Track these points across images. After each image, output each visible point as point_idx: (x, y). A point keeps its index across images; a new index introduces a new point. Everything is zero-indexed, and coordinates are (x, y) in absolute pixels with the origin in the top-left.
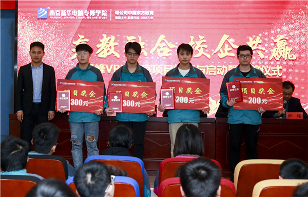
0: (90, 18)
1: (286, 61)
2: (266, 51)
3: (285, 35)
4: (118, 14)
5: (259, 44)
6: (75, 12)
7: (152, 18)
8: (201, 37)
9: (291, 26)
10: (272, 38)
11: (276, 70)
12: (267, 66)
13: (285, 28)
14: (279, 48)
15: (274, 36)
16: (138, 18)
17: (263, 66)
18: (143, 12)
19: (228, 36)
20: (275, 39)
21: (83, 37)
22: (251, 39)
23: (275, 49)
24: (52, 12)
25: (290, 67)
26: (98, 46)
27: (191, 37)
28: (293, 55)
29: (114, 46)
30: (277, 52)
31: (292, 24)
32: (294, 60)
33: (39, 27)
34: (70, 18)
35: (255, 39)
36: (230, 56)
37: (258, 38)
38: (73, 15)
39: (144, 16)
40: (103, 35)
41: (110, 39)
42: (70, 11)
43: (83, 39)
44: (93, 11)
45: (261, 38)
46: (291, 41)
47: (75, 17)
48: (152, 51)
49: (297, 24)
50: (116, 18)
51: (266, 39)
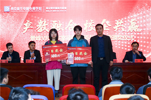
0: (33, 11)
1: (136, 32)
2: (126, 28)
3: (135, 19)
4: (47, 9)
5: (122, 24)
6: (24, 8)
7: (66, 11)
8: (92, 21)
9: (138, 14)
10: (129, 21)
11: (131, 37)
12: (126, 35)
13: (135, 15)
14: (132, 26)
15: (129, 20)
16: (58, 11)
17: (124, 35)
18: (61, 8)
19: (106, 20)
20: (130, 21)
21: (29, 21)
22: (117, 21)
23: (130, 26)
24: (12, 8)
25: (138, 35)
26: (37, 26)
27: (86, 21)
28: (139, 29)
29: (46, 26)
30: (131, 28)
31: (138, 13)
32: (140, 32)
33: (5, 16)
34: (22, 11)
35: (120, 21)
36: (107, 31)
37: (121, 21)
38: (23, 10)
39: (61, 10)
40: (40, 20)
41: (44, 22)
42: (22, 8)
43: (29, 22)
44: (34, 8)
45: (123, 21)
46: (138, 22)
47: (25, 11)
48: (66, 28)
49: (141, 13)
50: (47, 11)
51: (125, 21)
